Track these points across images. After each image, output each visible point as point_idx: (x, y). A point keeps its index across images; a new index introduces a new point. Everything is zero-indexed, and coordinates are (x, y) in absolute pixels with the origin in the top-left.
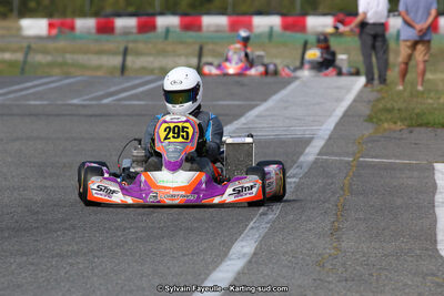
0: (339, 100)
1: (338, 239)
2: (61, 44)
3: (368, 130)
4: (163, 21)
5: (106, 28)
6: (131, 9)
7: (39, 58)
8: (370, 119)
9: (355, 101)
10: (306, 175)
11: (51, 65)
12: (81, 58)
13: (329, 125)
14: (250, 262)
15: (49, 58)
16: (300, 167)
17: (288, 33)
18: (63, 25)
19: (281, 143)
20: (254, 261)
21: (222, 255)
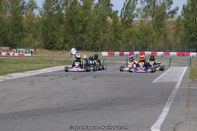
0: (182, 73)
1: (189, 108)
2: (112, 58)
3: (191, 80)
4: (135, 53)
5: (122, 54)
6: (127, 50)
7: (107, 61)
8: (190, 78)
9: (185, 73)
10: (178, 91)
11: (110, 63)
12: (117, 62)
13: (181, 79)
14: (168, 113)
15: (109, 61)
16: (176, 89)
17: (166, 56)
18: (112, 53)
19: (170, 83)
20: (169, 113)
21: (161, 111)
